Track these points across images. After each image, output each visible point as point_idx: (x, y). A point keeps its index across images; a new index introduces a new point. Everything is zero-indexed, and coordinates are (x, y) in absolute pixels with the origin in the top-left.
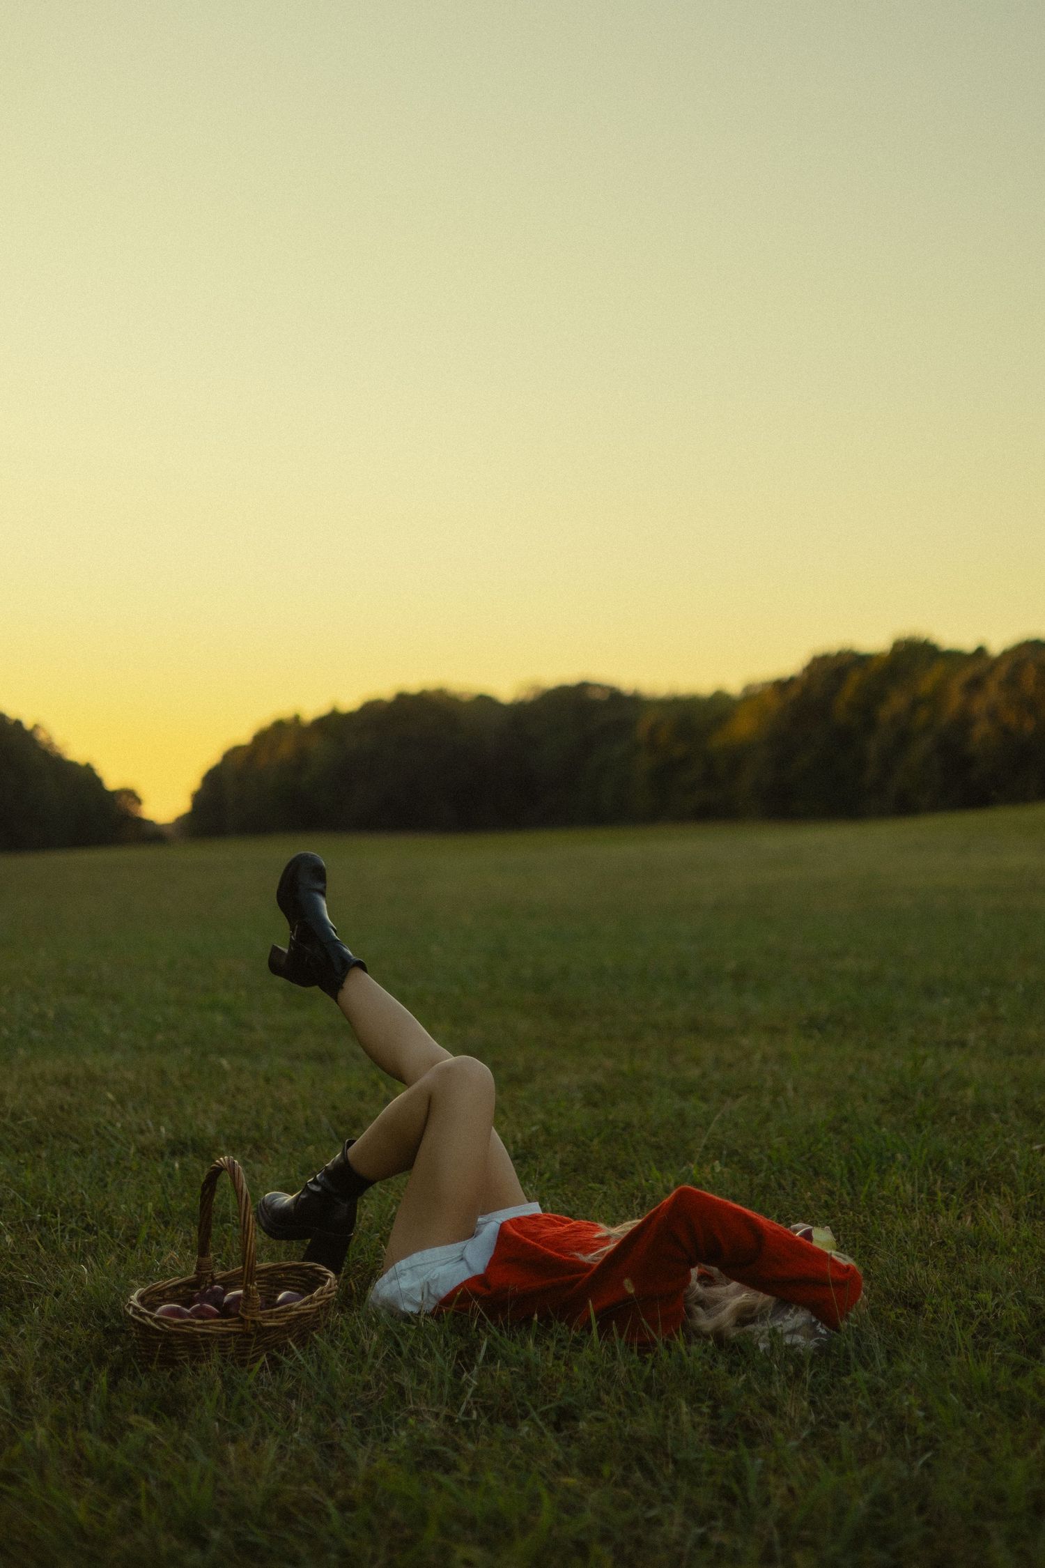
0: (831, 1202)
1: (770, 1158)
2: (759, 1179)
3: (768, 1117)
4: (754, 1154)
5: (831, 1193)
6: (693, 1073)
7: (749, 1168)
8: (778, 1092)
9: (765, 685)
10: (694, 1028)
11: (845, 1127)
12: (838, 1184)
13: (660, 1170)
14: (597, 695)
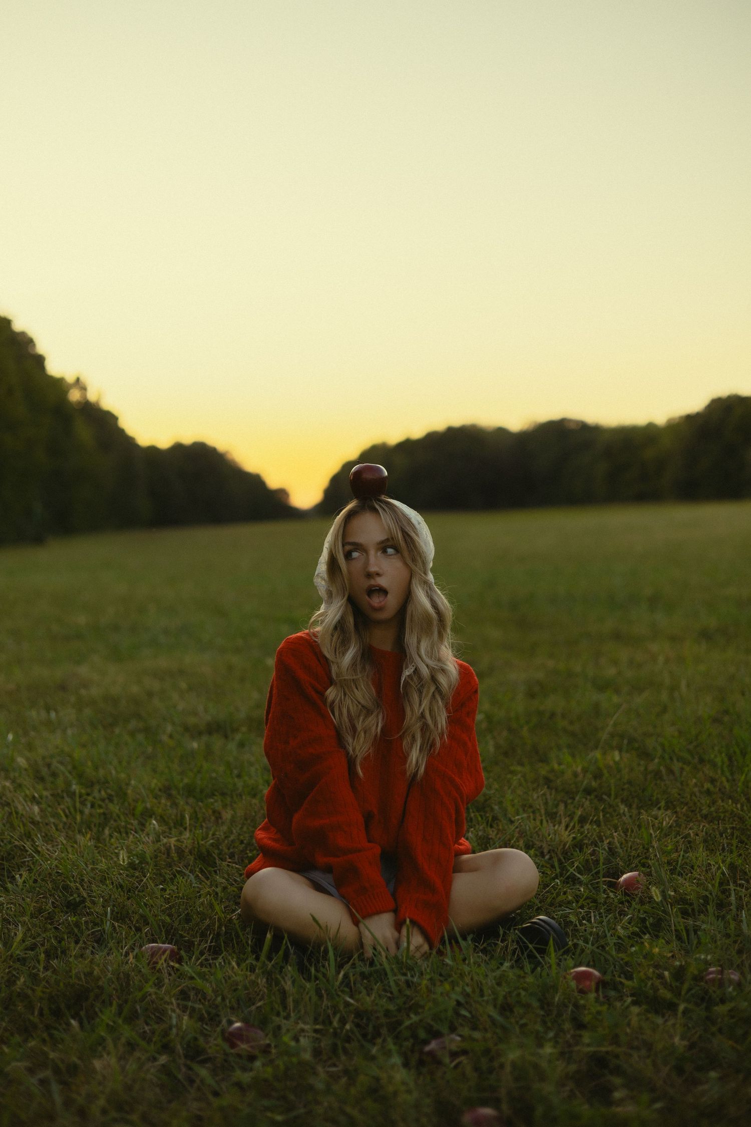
0: (712, 789)
1: (663, 746)
2: (652, 767)
3: (665, 709)
4: (650, 743)
5: (713, 781)
6: (611, 672)
7: (645, 755)
8: (673, 688)
9: (681, 418)
10: (617, 636)
11: (726, 719)
12: (719, 772)
13: (573, 756)
14: (573, 426)
